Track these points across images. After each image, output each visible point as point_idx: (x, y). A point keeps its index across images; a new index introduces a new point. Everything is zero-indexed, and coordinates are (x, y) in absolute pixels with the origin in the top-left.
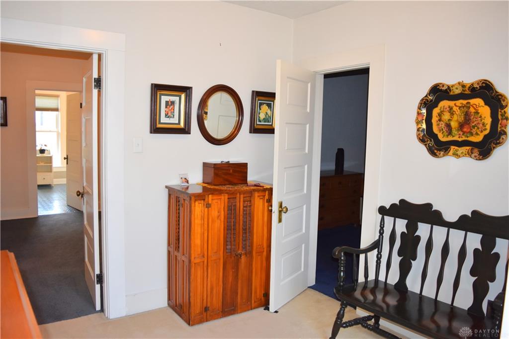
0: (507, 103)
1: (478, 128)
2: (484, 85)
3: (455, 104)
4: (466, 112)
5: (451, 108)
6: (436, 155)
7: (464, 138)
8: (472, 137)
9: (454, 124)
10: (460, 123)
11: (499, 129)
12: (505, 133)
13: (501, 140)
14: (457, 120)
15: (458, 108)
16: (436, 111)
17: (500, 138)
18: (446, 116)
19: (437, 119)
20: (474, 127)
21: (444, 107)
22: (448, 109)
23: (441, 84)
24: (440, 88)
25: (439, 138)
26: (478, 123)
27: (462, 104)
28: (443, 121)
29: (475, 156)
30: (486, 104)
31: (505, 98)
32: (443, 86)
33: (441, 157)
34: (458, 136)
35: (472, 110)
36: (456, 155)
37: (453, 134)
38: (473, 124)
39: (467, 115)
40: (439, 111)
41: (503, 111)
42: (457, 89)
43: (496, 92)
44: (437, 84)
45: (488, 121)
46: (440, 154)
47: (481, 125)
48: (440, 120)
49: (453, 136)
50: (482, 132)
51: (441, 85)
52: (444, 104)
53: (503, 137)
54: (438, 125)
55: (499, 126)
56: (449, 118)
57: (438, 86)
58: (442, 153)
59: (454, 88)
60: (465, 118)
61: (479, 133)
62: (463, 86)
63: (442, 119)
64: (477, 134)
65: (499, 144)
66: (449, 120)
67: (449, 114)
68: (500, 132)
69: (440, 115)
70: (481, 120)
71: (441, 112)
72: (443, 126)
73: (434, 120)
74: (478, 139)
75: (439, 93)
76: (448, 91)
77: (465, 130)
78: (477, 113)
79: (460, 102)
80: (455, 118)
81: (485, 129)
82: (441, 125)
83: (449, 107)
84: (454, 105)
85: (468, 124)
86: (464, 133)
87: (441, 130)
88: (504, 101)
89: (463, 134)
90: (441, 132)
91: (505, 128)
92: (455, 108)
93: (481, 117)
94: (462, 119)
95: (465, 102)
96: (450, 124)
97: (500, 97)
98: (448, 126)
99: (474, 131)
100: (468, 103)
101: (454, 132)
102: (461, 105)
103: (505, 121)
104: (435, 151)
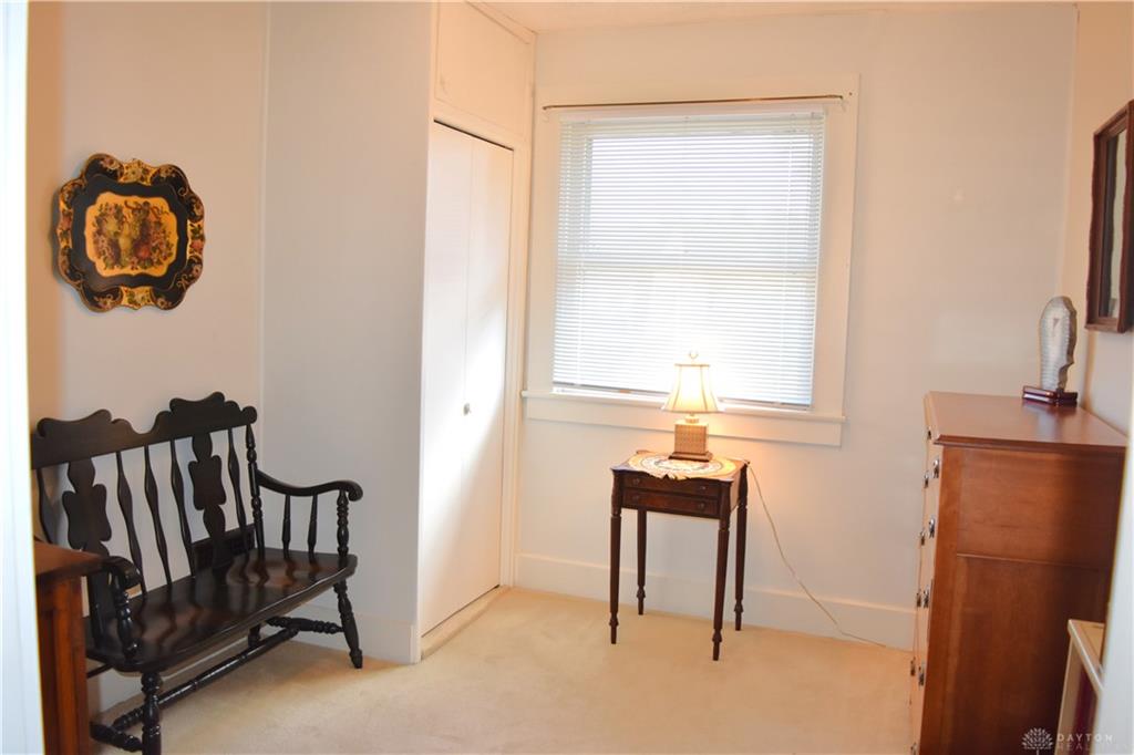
0: (203, 212)
1: (161, 252)
2: (174, 176)
3: (126, 203)
4: (144, 220)
5: (118, 209)
6: (100, 307)
7: (140, 270)
8: (153, 268)
9: (124, 243)
10: (134, 240)
11: (188, 255)
12: (200, 262)
13: (194, 272)
14: (129, 236)
15: (130, 211)
16: (92, 213)
17: (192, 270)
18: (111, 226)
19: (94, 229)
20: (154, 249)
21: (107, 204)
22: (114, 211)
23: (108, 156)
24: (104, 166)
25: (99, 270)
26: (161, 243)
27: (136, 203)
28: (105, 236)
29: (162, 303)
30: (171, 210)
31: (200, 203)
32: (111, 162)
33: (108, 309)
34: (130, 267)
35: (152, 217)
36: (133, 303)
37: (123, 263)
38: (154, 244)
39: (144, 225)
40: (98, 213)
41: (196, 225)
42: (134, 173)
43: (190, 191)
44: (100, 155)
45: (174, 239)
46: (105, 303)
47: (164, 247)
48: (99, 232)
49: (123, 267)
50: (165, 258)
51: (107, 160)
52: (107, 198)
53: (196, 267)
54: (96, 242)
55: (188, 248)
56: (116, 229)
57: (102, 159)
58: (109, 301)
59: (130, 170)
60: (141, 231)
61: (161, 260)
62: (146, 171)
63: (104, 231)
64: (159, 263)
65: (192, 279)
66: (116, 234)
67: (116, 221)
68: (190, 260)
69: (100, 221)
70: (165, 238)
71: (102, 215)
72: (105, 244)
73: (89, 231)
74: (159, 271)
75: (99, 175)
76: (119, 173)
77: (142, 254)
78: (159, 223)
79: (134, 200)
80: (126, 229)
81: (170, 254)
82: (101, 244)
83: (116, 206)
84: (123, 205)
85: (147, 244)
86: (140, 260)
87: (100, 253)
88: (198, 208)
89: (139, 263)
90: (102, 257)
91: (200, 253)
92: (126, 211)
93: (164, 232)
94: (136, 233)
95: (141, 201)
96: (117, 241)
97: (194, 201)
98: (114, 245)
99: (155, 257)
100: (146, 204)
101: (125, 258)
102: (134, 206)
103: (199, 241)
104: (96, 298)
